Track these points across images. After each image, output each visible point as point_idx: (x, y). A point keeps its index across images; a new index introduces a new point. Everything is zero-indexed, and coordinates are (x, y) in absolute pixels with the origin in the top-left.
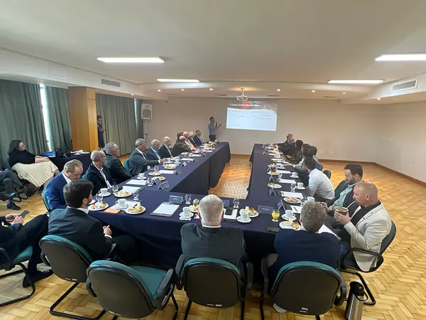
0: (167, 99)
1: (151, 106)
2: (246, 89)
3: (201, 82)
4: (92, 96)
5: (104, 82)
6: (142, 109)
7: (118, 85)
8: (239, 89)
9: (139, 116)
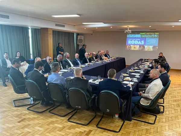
0: (92, 33)
1: (83, 37)
2: (131, 26)
3: (105, 23)
4: (50, 32)
5: (56, 25)
6: (78, 39)
7: (64, 26)
8: (126, 27)
9: (77, 42)
